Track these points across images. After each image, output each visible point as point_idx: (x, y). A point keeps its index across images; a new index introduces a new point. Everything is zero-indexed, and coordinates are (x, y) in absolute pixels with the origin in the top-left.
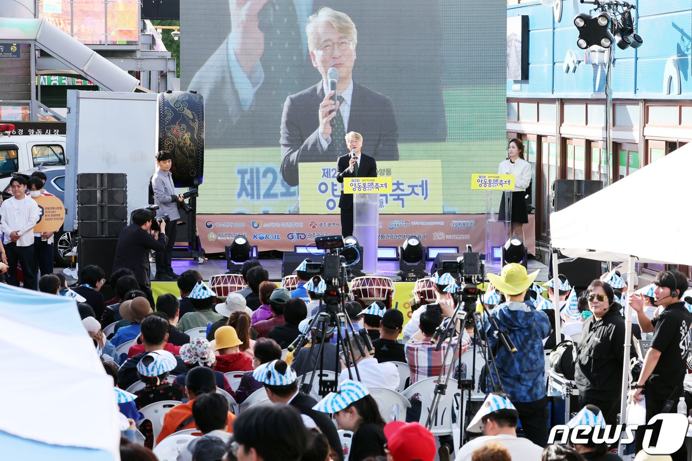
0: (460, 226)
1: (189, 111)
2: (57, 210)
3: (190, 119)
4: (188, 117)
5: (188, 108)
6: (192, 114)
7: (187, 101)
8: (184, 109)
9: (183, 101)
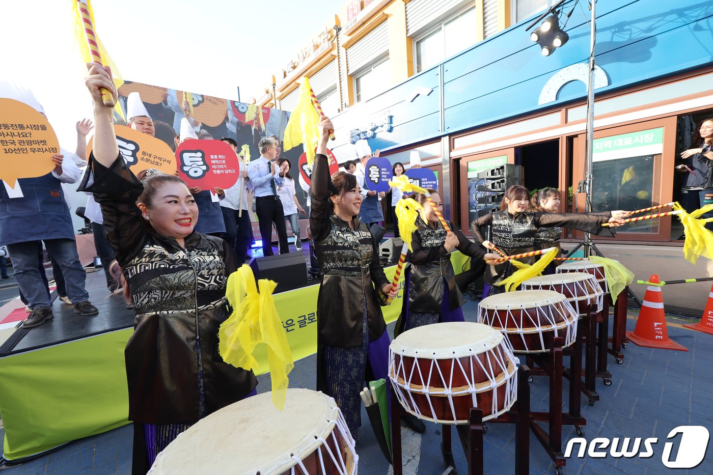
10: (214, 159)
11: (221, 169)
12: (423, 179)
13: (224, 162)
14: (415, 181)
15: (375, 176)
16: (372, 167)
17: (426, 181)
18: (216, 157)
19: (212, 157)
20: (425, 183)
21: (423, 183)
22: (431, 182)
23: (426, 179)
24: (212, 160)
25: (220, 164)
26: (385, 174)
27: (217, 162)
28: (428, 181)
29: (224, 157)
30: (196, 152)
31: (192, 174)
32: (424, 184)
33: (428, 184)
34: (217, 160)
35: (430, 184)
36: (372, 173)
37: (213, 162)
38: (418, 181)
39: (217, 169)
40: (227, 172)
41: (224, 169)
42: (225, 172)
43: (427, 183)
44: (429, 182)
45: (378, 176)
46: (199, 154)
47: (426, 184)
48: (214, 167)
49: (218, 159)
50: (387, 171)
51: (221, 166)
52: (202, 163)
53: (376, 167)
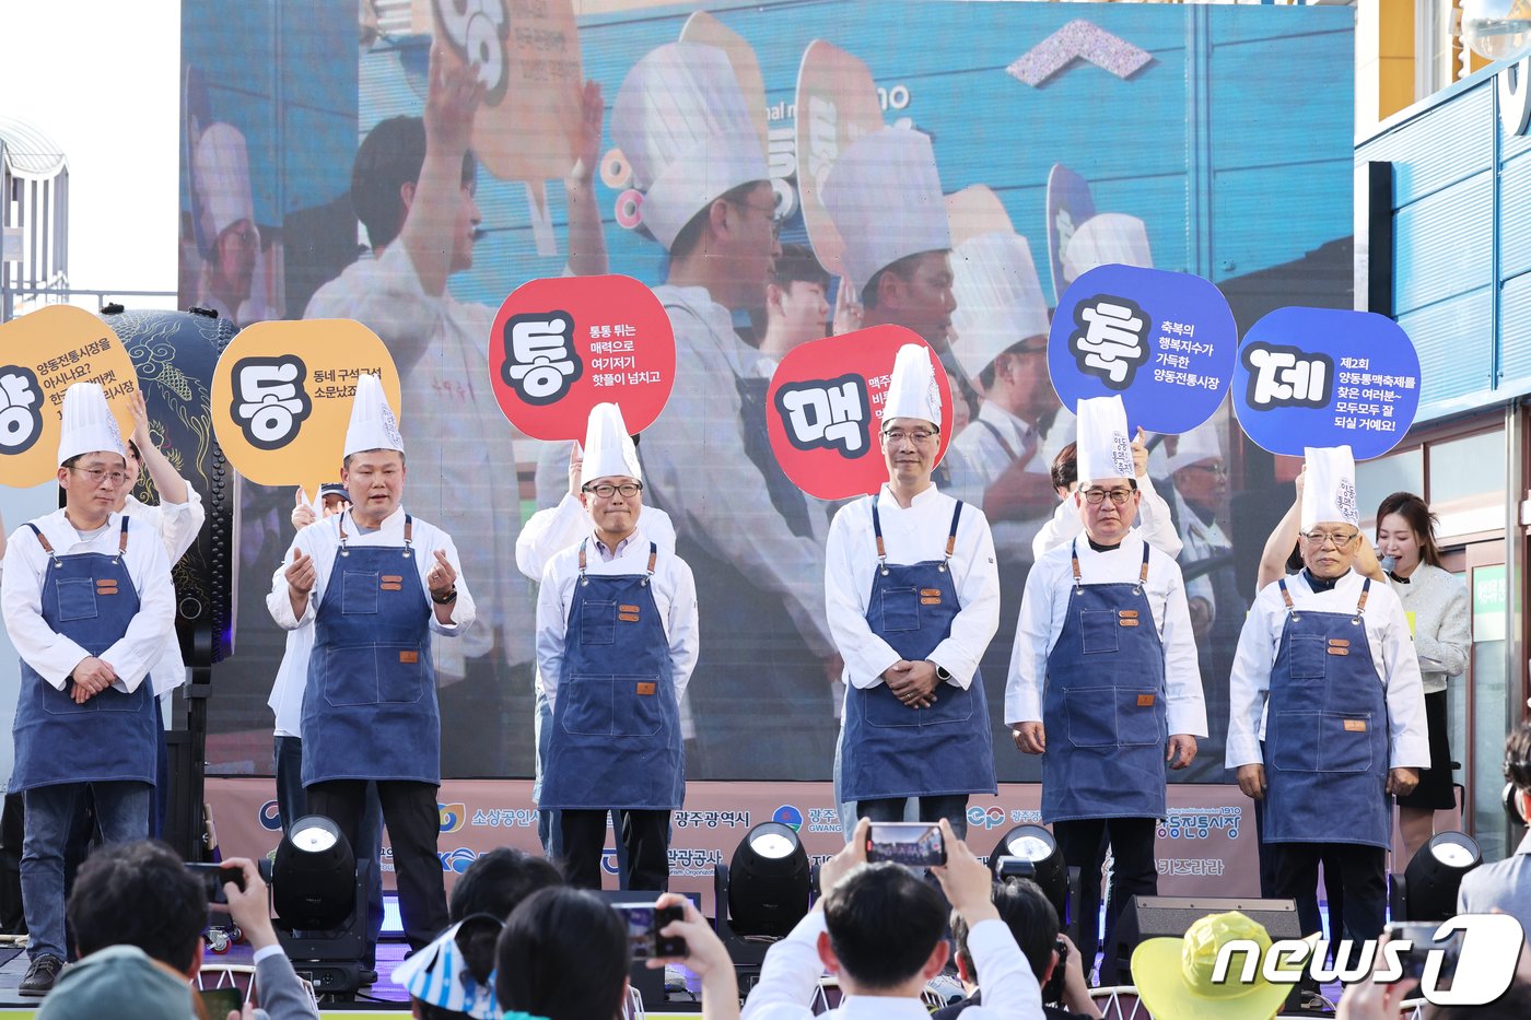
0: (1187, 827)
1: (178, 375)
2: (92, 359)
3: (181, 402)
4: (173, 394)
5: (175, 364)
6: (191, 384)
7: (174, 339)
8: (159, 368)
9: (159, 339)
10: (601, 339)
11: (617, 370)
12: (1347, 362)
13: (629, 346)
14: (1303, 365)
15: (1108, 351)
16: (1102, 307)
17: (1361, 371)
18: (606, 330)
19: (594, 331)
20: (1355, 378)
21: (1344, 377)
22: (1388, 380)
23: (1364, 363)
24: (595, 341)
25: (616, 355)
26: (1182, 353)
27: (607, 347)
28: (1372, 371)
29: (633, 329)
30: (549, 318)
31: (532, 388)
32: (1350, 385)
33: (1373, 386)
34: (607, 340)
35: (1386, 388)
36: (1095, 333)
37: (597, 348)
38: (1319, 367)
39: (607, 370)
40: (634, 380)
41: (629, 370)
42: (627, 380)
43: (1366, 379)
44: (1378, 379)
45: (1136, 353)
46: (559, 325)
47: (1361, 387)
48: (598, 363)
49: (613, 338)
50: (1198, 338)
51: (619, 362)
52: (563, 353)
53: (1126, 312)
